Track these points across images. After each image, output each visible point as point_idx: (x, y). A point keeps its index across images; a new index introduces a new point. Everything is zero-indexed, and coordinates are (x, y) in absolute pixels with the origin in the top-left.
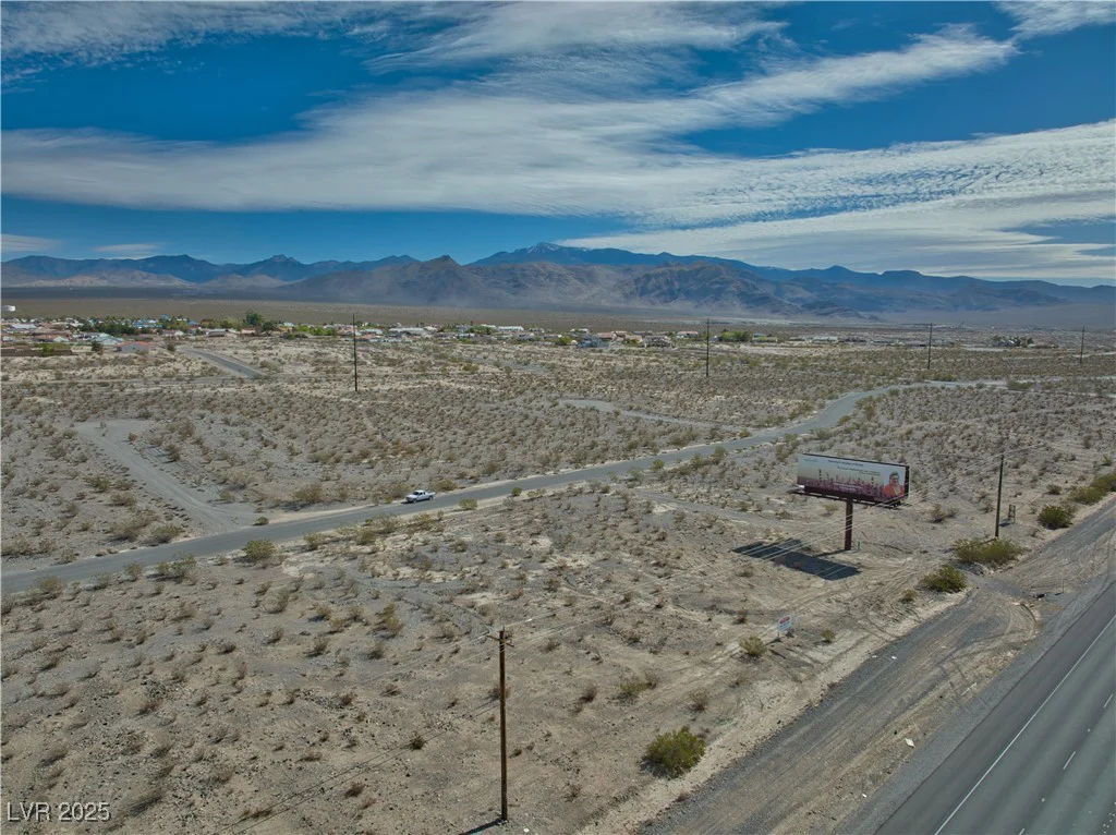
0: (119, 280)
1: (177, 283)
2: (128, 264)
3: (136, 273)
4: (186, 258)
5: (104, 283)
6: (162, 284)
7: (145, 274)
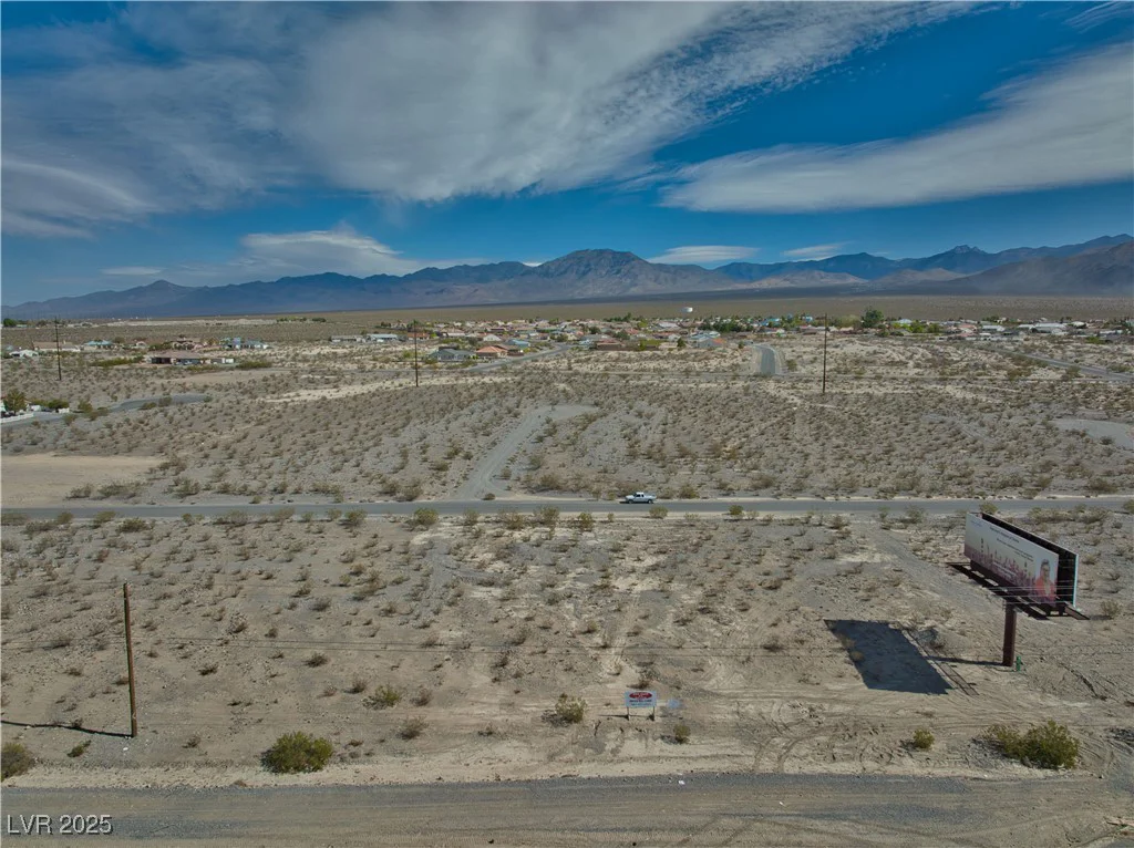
0: (801, 281)
1: (851, 280)
2: (812, 265)
3: (816, 273)
4: (864, 256)
5: (787, 284)
6: (838, 282)
7: (823, 273)
